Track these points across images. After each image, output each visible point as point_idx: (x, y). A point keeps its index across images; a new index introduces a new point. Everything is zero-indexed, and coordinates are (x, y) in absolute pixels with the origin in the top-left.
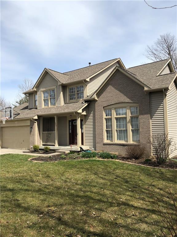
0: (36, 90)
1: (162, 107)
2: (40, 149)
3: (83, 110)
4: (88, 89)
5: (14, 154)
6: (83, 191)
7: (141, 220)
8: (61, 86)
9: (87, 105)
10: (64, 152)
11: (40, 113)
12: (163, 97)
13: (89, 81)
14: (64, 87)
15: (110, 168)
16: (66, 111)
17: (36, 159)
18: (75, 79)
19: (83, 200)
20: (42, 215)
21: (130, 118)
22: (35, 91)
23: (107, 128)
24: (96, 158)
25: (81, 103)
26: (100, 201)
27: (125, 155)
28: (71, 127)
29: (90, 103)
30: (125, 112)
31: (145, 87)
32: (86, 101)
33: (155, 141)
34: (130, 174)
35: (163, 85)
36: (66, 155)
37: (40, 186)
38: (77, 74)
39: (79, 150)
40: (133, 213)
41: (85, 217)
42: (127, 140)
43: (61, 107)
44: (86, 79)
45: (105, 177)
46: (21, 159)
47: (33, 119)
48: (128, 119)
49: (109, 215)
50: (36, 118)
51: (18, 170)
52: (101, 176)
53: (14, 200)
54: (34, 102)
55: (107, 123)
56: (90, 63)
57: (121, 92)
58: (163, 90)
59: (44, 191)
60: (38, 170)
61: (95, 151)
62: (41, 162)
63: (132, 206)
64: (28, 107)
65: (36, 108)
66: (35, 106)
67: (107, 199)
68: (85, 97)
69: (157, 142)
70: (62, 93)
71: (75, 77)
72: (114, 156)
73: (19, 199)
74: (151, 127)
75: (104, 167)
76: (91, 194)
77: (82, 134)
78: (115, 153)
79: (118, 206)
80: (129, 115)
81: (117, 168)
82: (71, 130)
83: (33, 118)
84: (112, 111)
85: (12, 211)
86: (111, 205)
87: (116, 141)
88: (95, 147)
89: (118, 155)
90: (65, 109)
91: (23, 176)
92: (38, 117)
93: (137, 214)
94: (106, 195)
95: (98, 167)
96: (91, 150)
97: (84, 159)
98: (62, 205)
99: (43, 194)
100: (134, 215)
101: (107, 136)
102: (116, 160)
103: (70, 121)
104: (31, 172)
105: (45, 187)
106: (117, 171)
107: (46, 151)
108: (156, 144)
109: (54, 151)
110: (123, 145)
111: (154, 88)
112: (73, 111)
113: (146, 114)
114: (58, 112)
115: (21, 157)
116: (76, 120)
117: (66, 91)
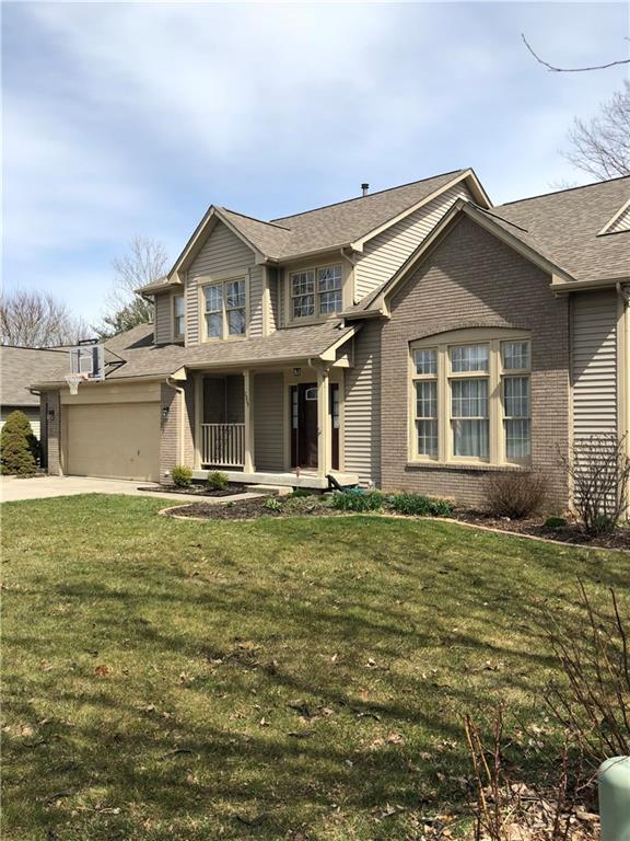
0: (179, 281)
1: (613, 343)
2: (195, 481)
3: (339, 353)
4: (356, 277)
5: (111, 496)
6: (338, 605)
7: (508, 681)
8: (264, 268)
9: (352, 333)
10: (273, 490)
11: (195, 362)
12: (615, 311)
13: (361, 250)
14: (276, 272)
15: (426, 542)
16: (283, 354)
17: (183, 511)
18: (314, 245)
19: (340, 627)
20: (219, 661)
21: (499, 380)
22: (177, 284)
23: (419, 414)
24: (381, 513)
25: (331, 326)
26: (390, 631)
27: (480, 505)
28: (296, 407)
29: (365, 326)
30: (485, 359)
31: (554, 276)
32: (349, 322)
33: (581, 459)
34: (492, 562)
35: (618, 267)
36: (281, 500)
37: (207, 587)
38: (321, 225)
39: (325, 484)
40: (488, 662)
41: (344, 670)
42: (488, 457)
43: (263, 341)
44: (352, 245)
45: (410, 568)
46: (136, 511)
47: (170, 379)
48: (495, 383)
49: (415, 666)
50: (181, 375)
51: (130, 542)
52: (397, 565)
53: (135, 621)
54: (172, 324)
55: (419, 396)
56: (365, 187)
57: (470, 290)
58: (618, 286)
59: (218, 601)
60: (192, 543)
61: (379, 491)
62: (201, 520)
63: (488, 646)
64: (151, 336)
65: (182, 344)
66: (176, 336)
67: (412, 626)
68: (347, 308)
69: (587, 463)
70: (268, 291)
71: (314, 237)
72: (441, 507)
73: (149, 620)
74: (571, 411)
75: (405, 541)
76: (364, 611)
77: (335, 432)
78: (445, 499)
79: (443, 644)
80: (497, 371)
81: (449, 544)
82: (296, 420)
83: (172, 376)
84: (440, 355)
85: (134, 647)
86: (424, 641)
87: (450, 458)
88: (377, 476)
89: (455, 504)
90: (277, 348)
91: (149, 561)
92: (188, 375)
93: (501, 666)
94: (409, 617)
95: (386, 538)
96: (366, 485)
97: (339, 514)
98: (275, 638)
99: (218, 608)
100: (489, 669)
101: (420, 441)
102: (448, 520)
103: (293, 389)
104: (173, 549)
105: (221, 591)
106: (450, 552)
107: (214, 487)
108: (584, 469)
109: (241, 487)
110: (474, 472)
111: (587, 279)
112: (304, 354)
113: (554, 366)
114: (254, 358)
115: (133, 505)
116: (315, 385)
117: (282, 285)
